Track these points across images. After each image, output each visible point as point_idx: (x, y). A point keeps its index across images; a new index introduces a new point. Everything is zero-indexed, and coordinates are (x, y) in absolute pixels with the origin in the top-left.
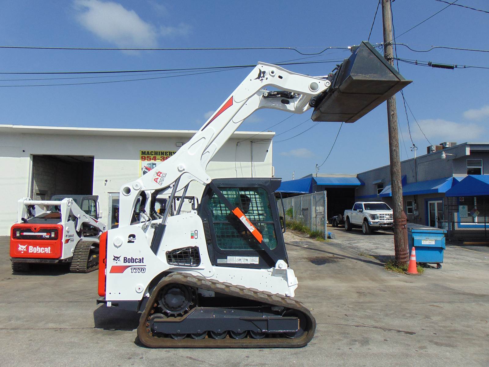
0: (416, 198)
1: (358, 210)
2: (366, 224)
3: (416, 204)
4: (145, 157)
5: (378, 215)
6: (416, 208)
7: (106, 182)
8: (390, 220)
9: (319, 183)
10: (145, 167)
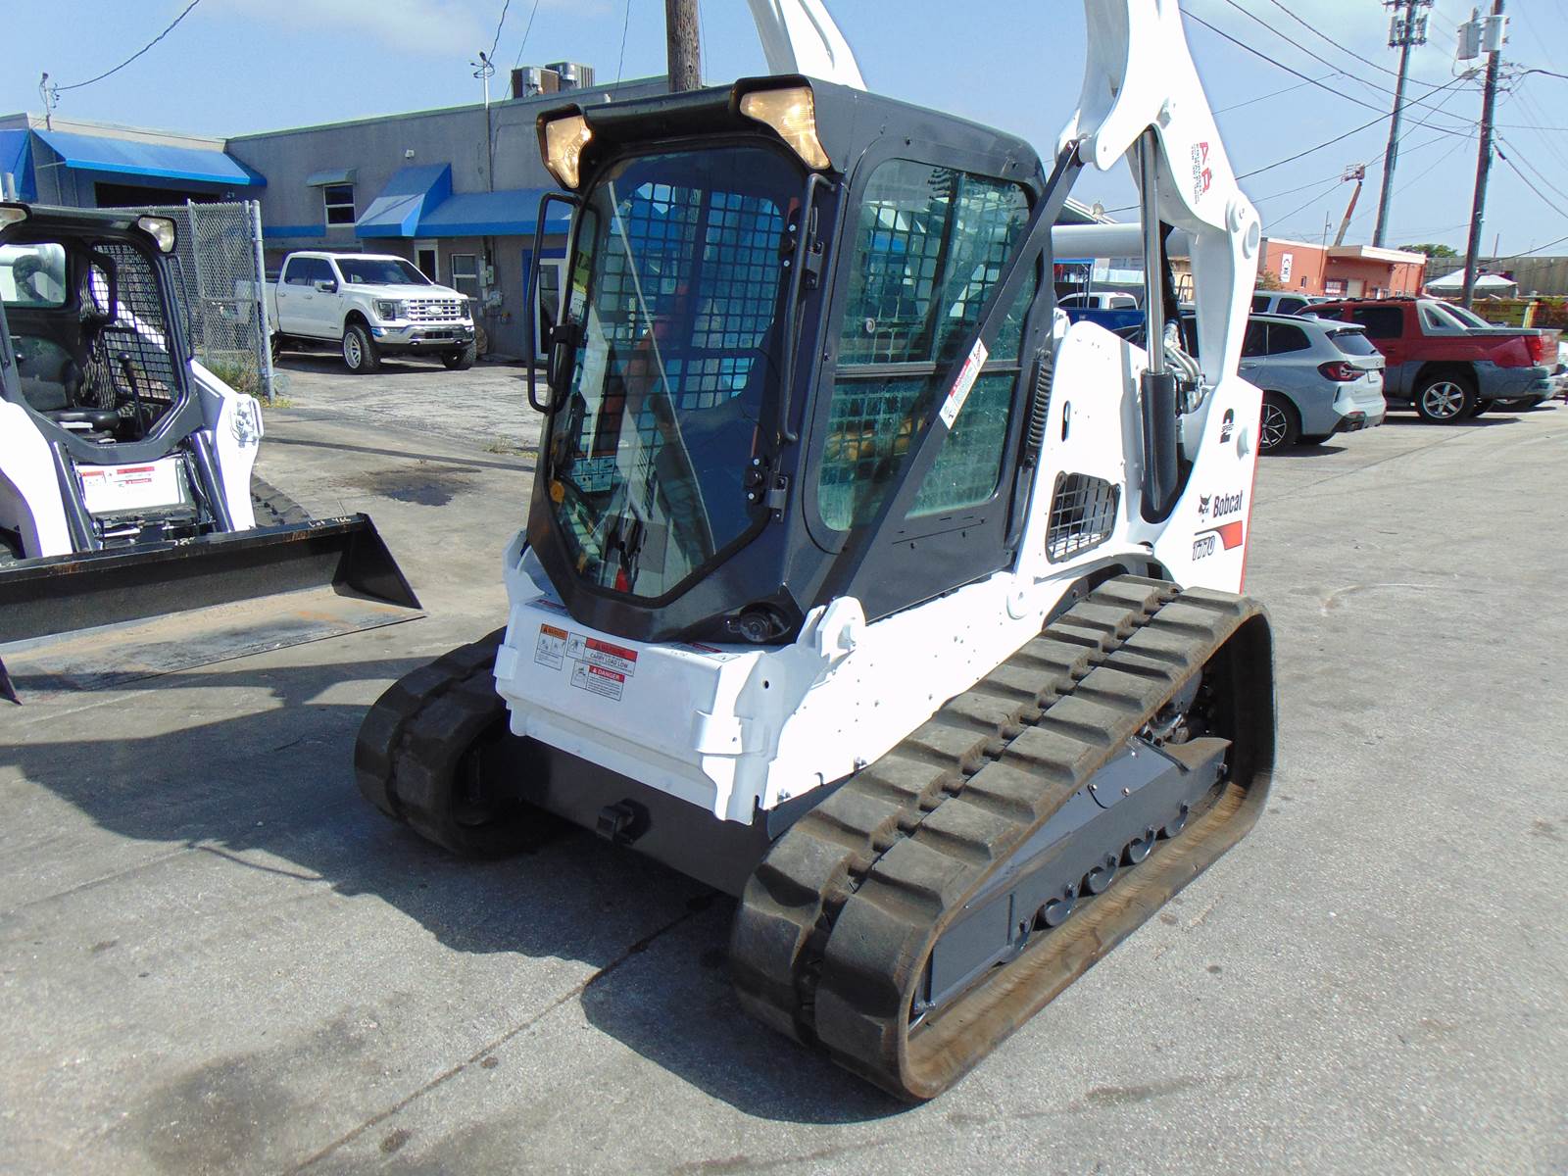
0: (491, 247)
1: (318, 283)
2: (363, 335)
3: (491, 268)
5: (406, 304)
6: (491, 281)
8: (443, 322)
9: (72, 159)
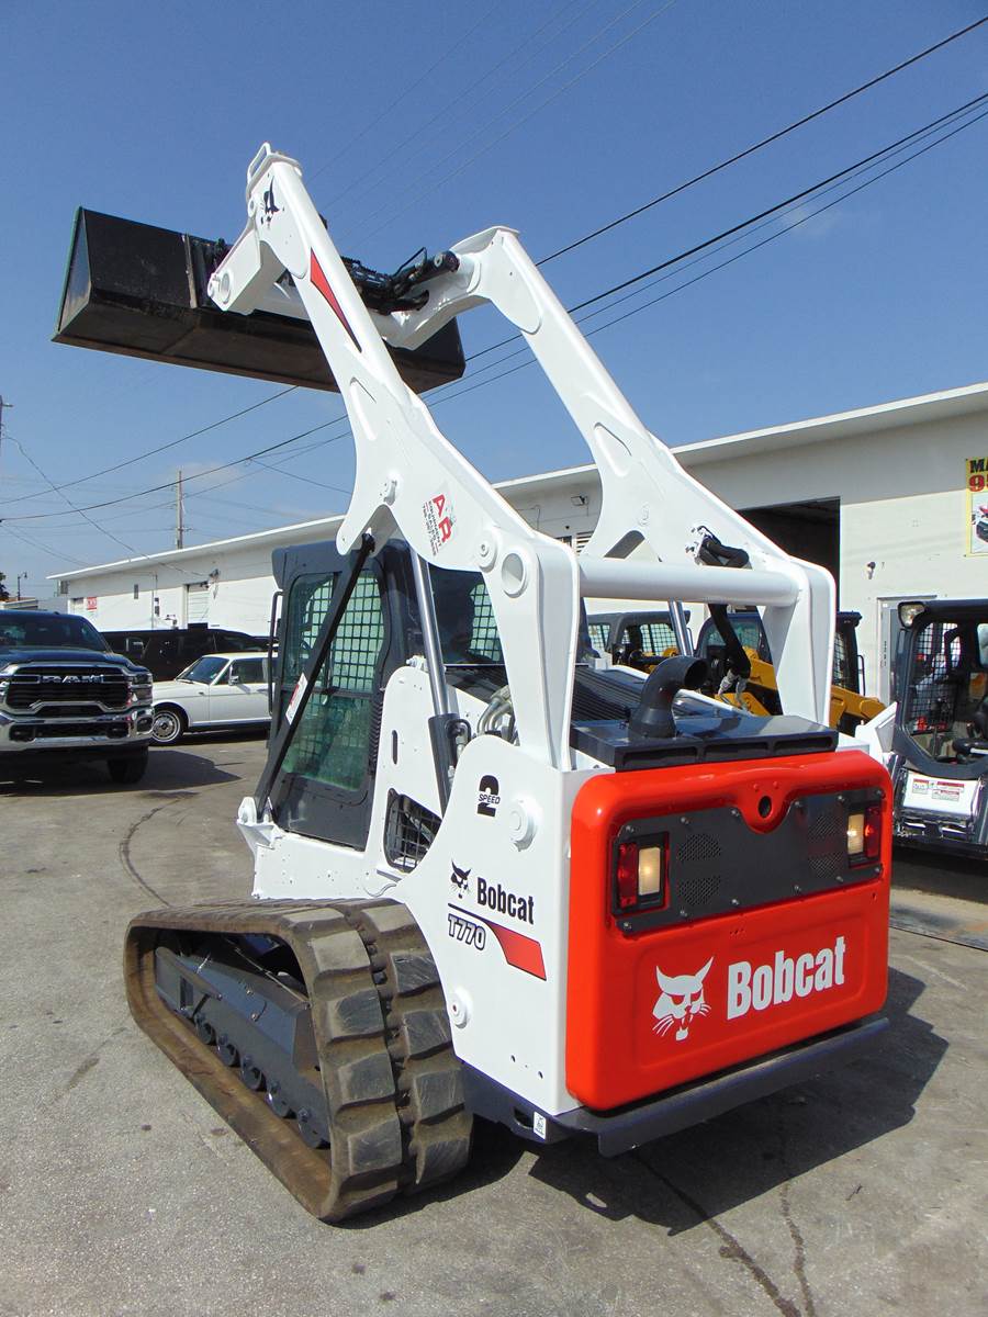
4: (981, 478)
7: (870, 569)
10: (982, 509)
